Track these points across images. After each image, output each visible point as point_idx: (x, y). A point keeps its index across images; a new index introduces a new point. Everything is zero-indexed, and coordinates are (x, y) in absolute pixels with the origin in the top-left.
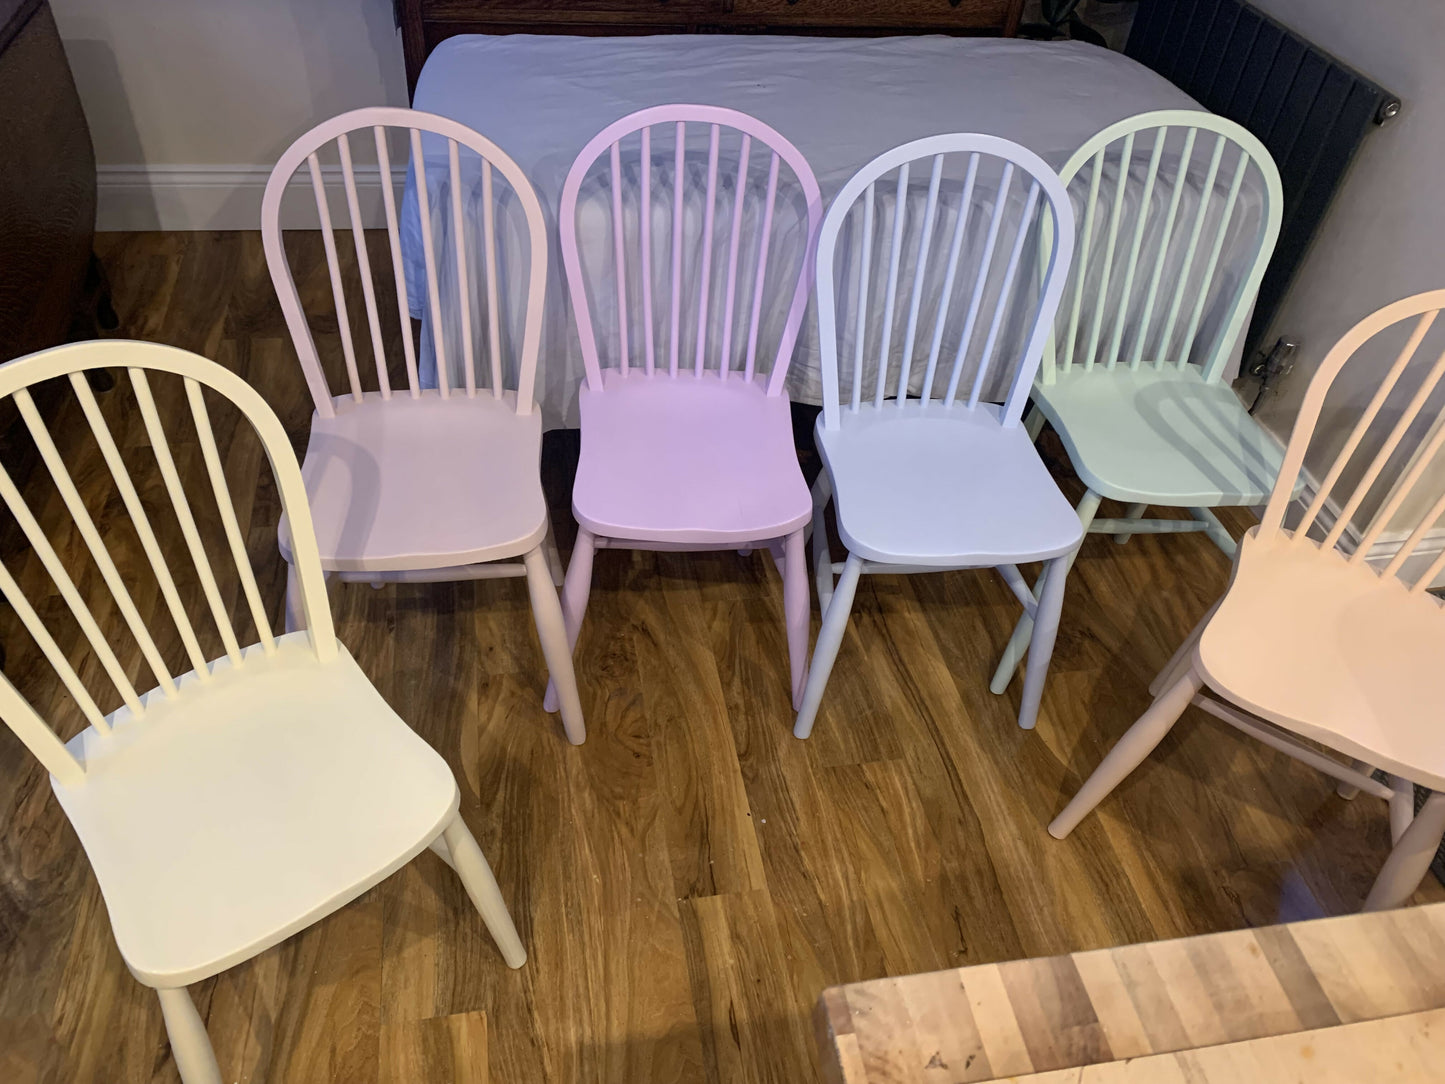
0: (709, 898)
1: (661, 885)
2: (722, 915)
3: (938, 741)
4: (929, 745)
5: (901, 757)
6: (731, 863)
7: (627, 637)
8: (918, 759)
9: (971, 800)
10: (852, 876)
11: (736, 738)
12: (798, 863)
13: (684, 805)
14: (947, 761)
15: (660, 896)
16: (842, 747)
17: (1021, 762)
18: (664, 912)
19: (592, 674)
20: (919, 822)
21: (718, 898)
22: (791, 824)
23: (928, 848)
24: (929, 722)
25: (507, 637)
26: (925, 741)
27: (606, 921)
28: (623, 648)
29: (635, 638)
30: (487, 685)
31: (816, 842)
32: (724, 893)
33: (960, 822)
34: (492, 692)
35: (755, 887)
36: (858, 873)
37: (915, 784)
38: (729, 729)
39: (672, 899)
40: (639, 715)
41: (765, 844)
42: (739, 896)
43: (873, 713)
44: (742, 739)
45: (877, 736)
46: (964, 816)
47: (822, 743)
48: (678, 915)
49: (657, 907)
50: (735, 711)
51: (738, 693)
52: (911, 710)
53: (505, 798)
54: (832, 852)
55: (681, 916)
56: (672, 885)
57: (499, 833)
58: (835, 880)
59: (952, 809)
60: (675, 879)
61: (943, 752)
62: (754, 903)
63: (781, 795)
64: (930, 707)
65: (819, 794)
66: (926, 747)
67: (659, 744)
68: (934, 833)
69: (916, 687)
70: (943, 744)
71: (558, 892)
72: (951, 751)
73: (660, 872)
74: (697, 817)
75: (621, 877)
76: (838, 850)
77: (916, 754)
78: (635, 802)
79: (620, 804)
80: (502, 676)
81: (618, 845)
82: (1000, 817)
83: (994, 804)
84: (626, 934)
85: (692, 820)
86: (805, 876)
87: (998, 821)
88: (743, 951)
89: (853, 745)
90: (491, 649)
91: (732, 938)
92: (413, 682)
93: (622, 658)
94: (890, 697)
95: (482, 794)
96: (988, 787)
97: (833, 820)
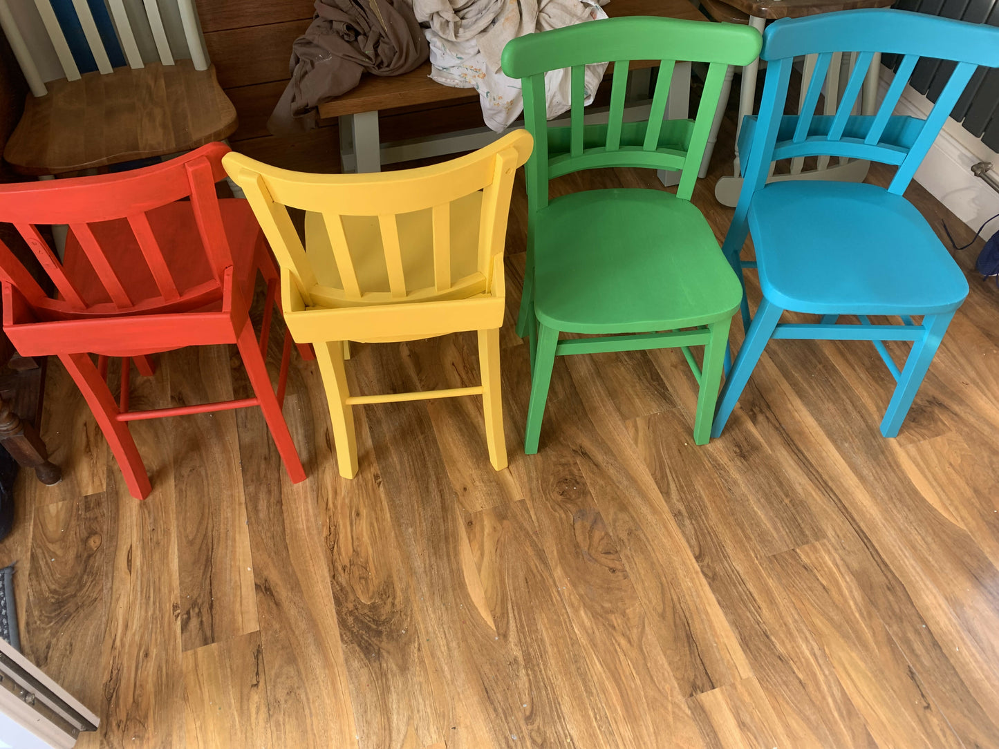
0: (709, 692)
1: (667, 687)
2: (725, 706)
3: (848, 517)
4: (843, 522)
5: (825, 538)
6: (719, 657)
7: (572, 462)
8: (838, 536)
9: (891, 567)
10: (818, 653)
11: (688, 541)
12: (770, 646)
13: (664, 610)
14: (861, 534)
15: (670, 698)
16: (775, 535)
17: (918, 525)
18: (677, 710)
19: (554, 501)
20: (857, 594)
21: (717, 690)
22: (756, 613)
23: (870, 615)
24: (835, 500)
25: (475, 477)
26: (838, 519)
27: (633, 728)
28: (571, 473)
29: (578, 462)
30: (471, 523)
31: (781, 626)
32: (721, 686)
33: (889, 589)
34: (477, 528)
35: (744, 676)
36: (822, 649)
37: (842, 559)
38: (680, 535)
39: (680, 698)
40: (603, 534)
41: (741, 635)
42: (733, 686)
43: (791, 501)
44: (694, 542)
45: (800, 522)
46: (890, 583)
47: (759, 535)
48: (689, 712)
49: (670, 707)
50: (680, 517)
51: (678, 501)
52: (820, 493)
53: (517, 626)
54: (796, 633)
55: (692, 713)
56: (676, 686)
57: (521, 659)
58: (807, 660)
59: (879, 578)
60: (677, 679)
61: (855, 526)
62: (747, 690)
63: (740, 588)
64: (834, 488)
65: (771, 582)
66: (841, 524)
67: (627, 557)
68: (871, 601)
69: (817, 472)
70: (854, 520)
71: (586, 709)
72: (862, 524)
73: (663, 674)
74: (678, 619)
75: (633, 686)
76: (800, 631)
77: (836, 532)
78: (624, 614)
79: (612, 617)
80: (481, 512)
81: (622, 657)
82: (918, 578)
83: (910, 567)
84: (653, 737)
85: (675, 622)
86: (780, 659)
87: (918, 582)
88: (752, 738)
89: (784, 533)
90: (465, 489)
91: (739, 726)
92: (410, 530)
93: (573, 481)
94: (800, 484)
95: (497, 628)
96: (900, 552)
97: (788, 604)
